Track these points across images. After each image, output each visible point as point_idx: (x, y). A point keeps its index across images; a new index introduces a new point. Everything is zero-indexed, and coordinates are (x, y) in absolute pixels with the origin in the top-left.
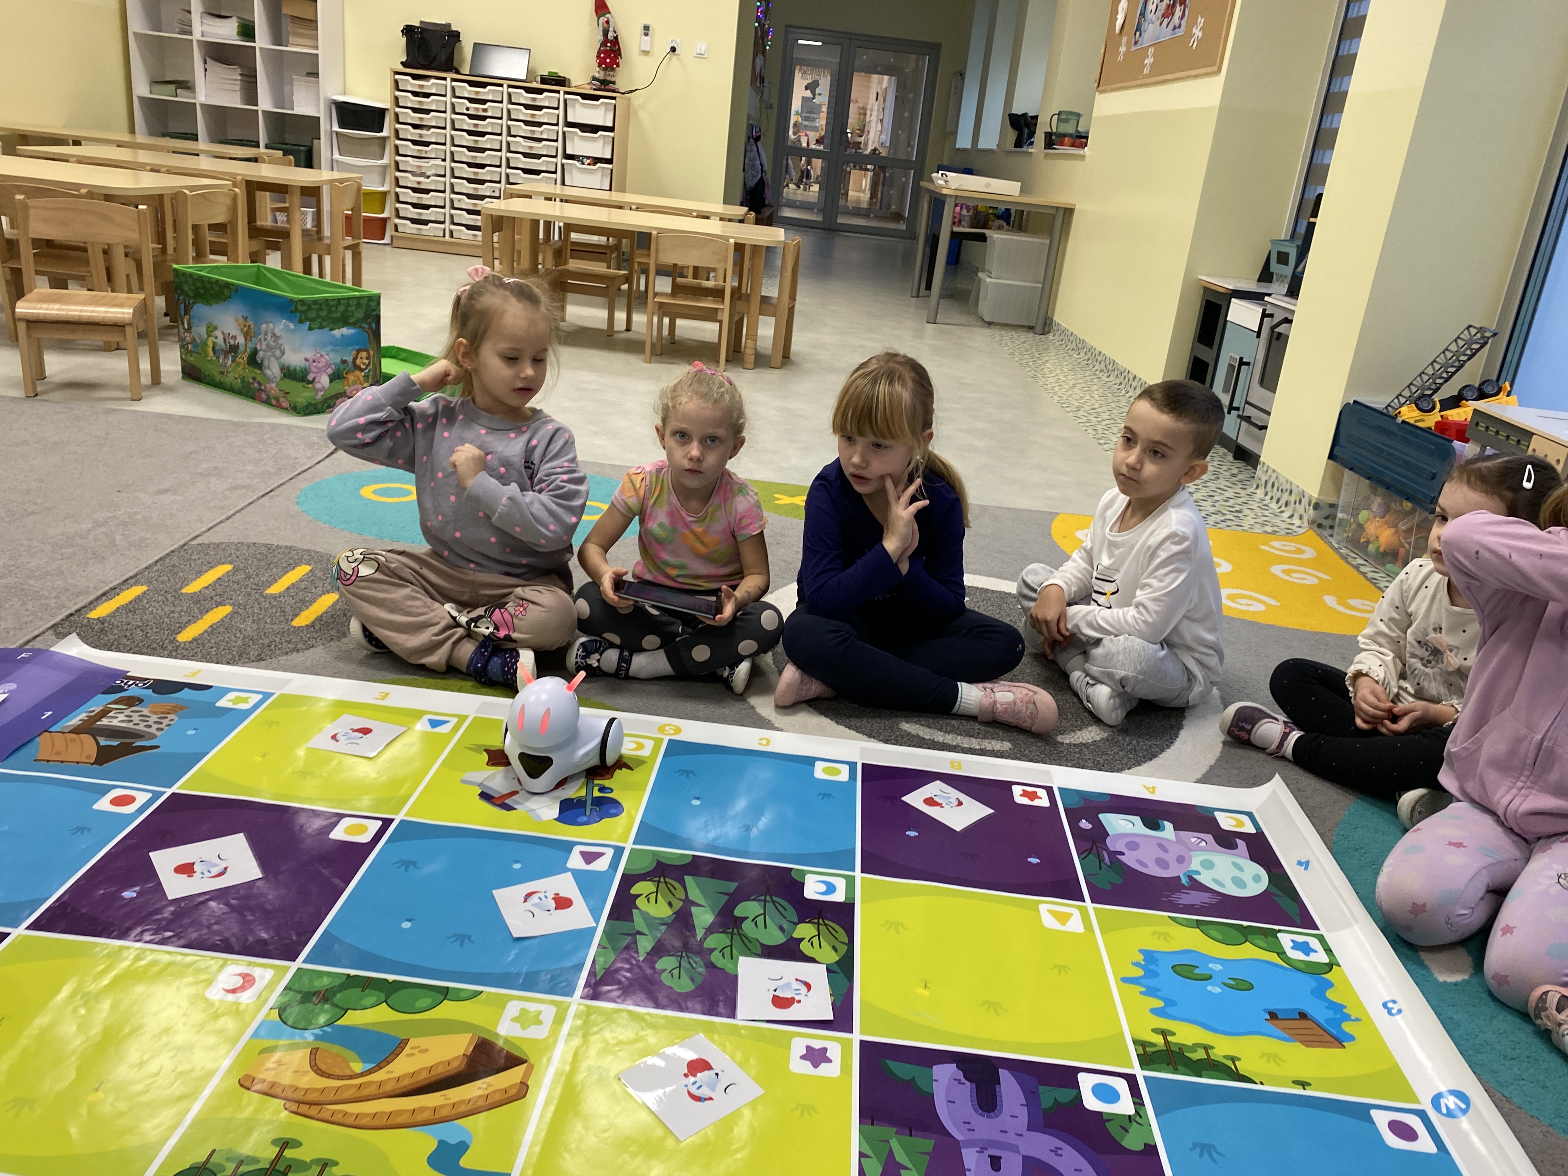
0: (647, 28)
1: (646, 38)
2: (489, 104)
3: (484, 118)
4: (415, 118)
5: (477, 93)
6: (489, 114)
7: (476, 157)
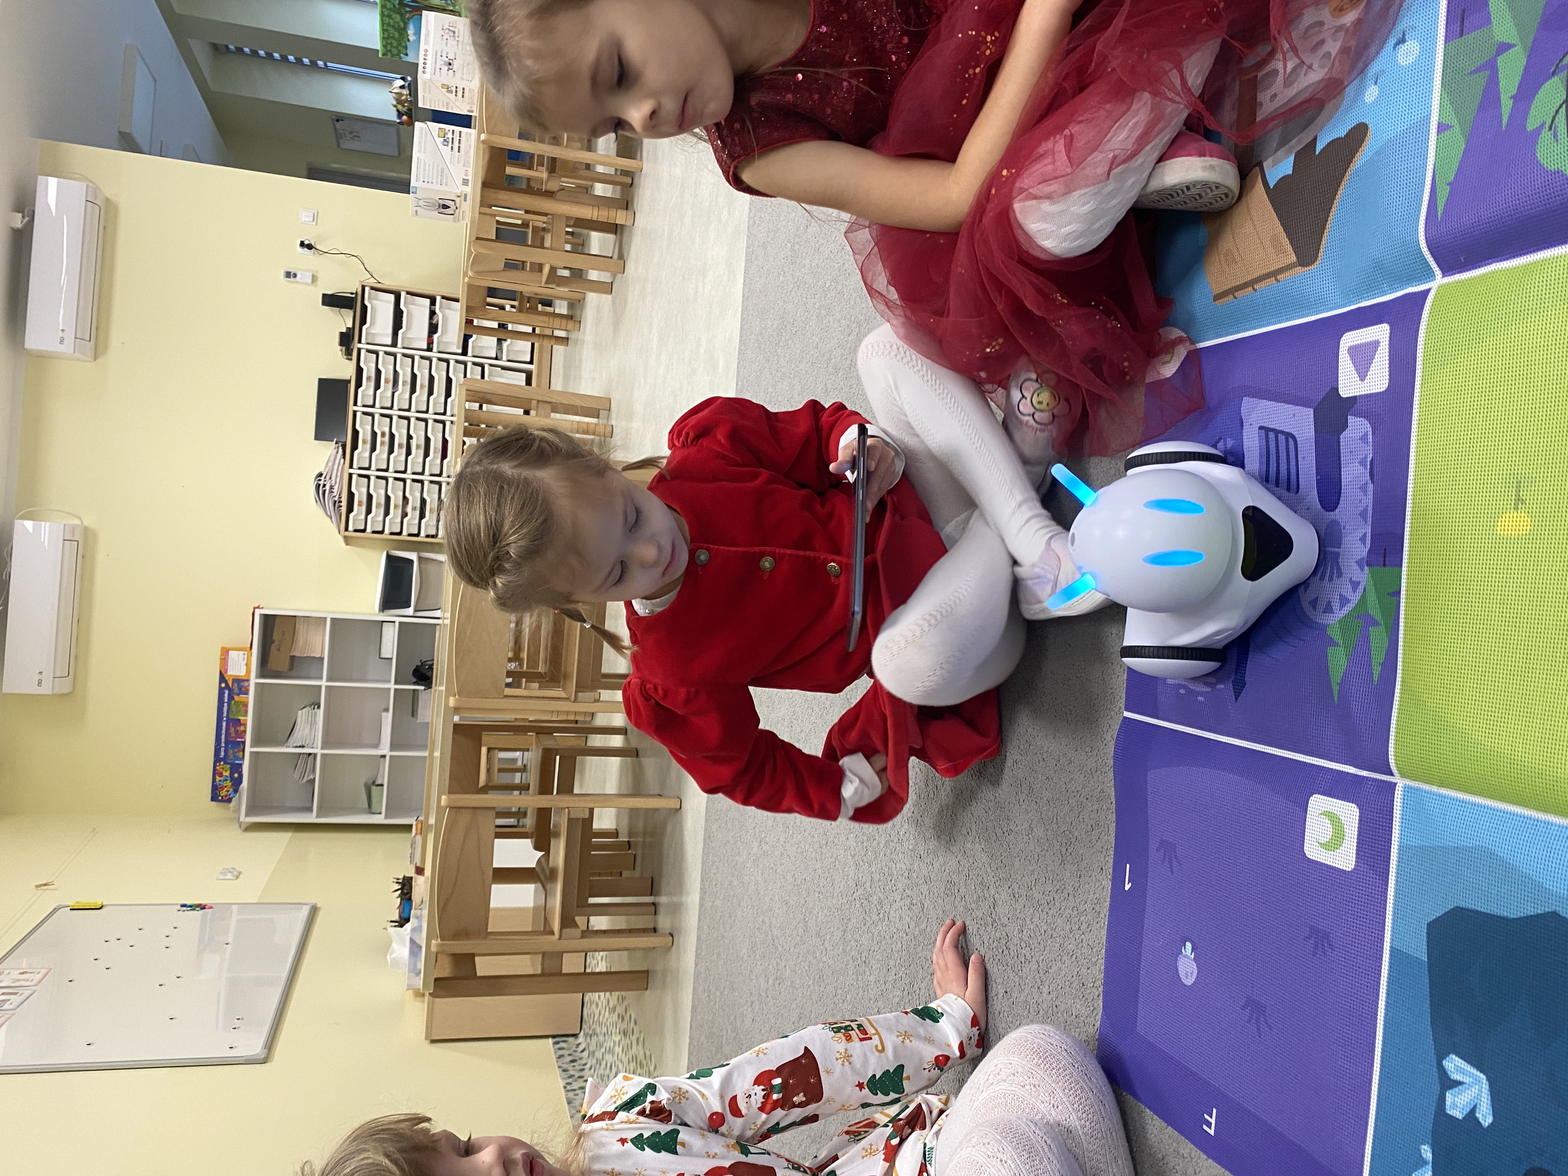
0: (288, 275)
1: (299, 276)
2: (376, 429)
3: (392, 436)
4: (395, 513)
5: (364, 442)
6: (387, 430)
7: (435, 448)
